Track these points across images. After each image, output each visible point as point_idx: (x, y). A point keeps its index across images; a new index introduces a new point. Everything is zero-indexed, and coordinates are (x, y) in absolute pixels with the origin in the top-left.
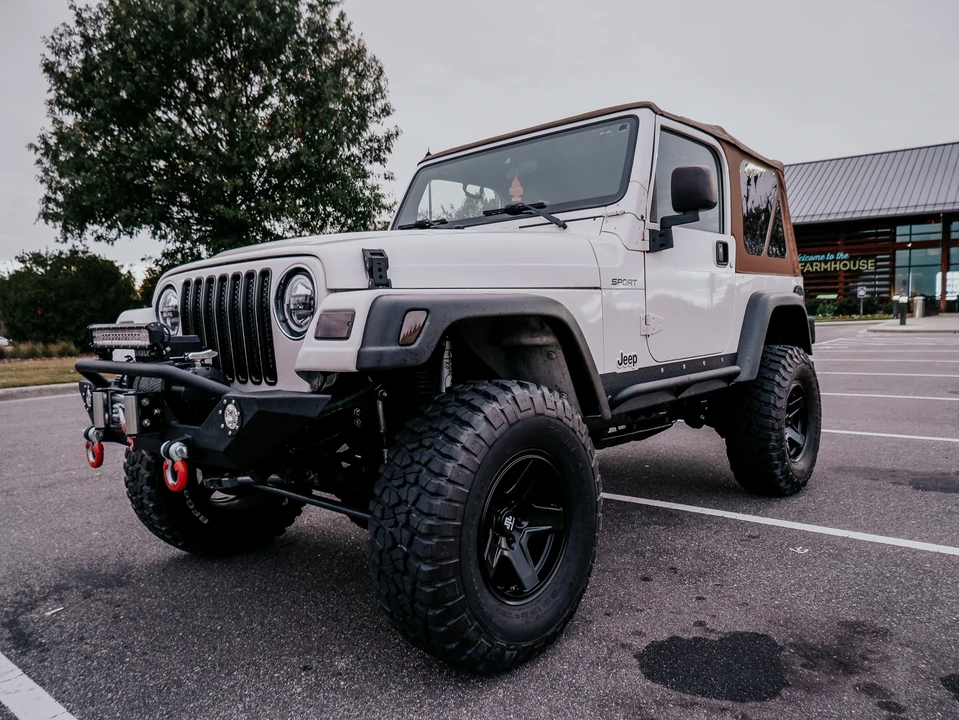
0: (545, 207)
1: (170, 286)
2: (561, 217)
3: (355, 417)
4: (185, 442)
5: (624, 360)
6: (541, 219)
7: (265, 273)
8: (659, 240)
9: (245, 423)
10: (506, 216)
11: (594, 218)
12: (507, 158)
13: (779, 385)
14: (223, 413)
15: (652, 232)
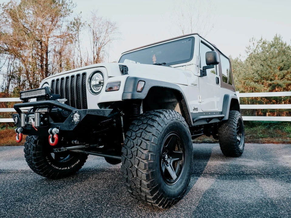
0: (165, 64)
1: (46, 83)
3: (114, 122)
4: (58, 128)
5: (194, 109)
7: (84, 74)
8: (203, 73)
9: (82, 119)
11: (183, 66)
12: (152, 50)
13: (234, 122)
14: (73, 117)
15: (201, 70)
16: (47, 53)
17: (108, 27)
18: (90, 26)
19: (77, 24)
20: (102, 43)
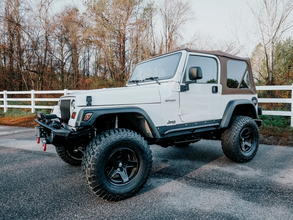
0: (157, 78)
2: (159, 81)
3: (89, 135)
5: (170, 122)
6: (155, 82)
7: (70, 100)
8: (184, 88)
9: (54, 137)
10: (150, 80)
11: (167, 82)
14: (51, 134)
15: (181, 86)
16: (124, 41)
17: (179, 8)
18: (161, 10)
19: (149, 10)
20: (175, 25)
